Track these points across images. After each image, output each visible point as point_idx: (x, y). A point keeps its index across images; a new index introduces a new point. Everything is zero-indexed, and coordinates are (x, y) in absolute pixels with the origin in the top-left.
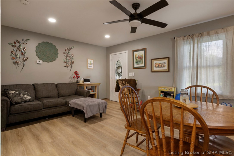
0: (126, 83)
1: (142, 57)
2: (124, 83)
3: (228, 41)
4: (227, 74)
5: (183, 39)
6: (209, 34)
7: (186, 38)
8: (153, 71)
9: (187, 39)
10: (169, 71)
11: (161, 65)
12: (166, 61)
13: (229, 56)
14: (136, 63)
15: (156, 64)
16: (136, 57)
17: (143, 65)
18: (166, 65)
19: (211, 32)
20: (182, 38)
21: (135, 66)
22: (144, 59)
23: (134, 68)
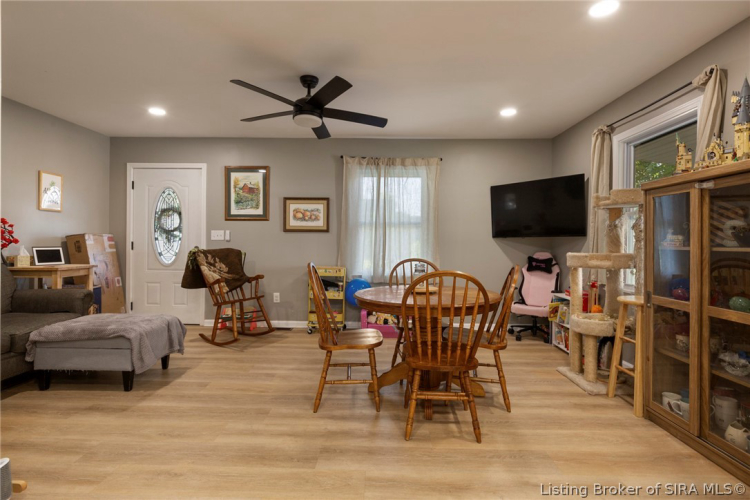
0: (215, 260)
1: (258, 189)
2: (212, 261)
3: (430, 183)
4: (428, 239)
5: (360, 164)
6: (403, 164)
7: (364, 162)
8: (288, 228)
9: (368, 164)
10: (327, 231)
11: (308, 214)
12: (321, 207)
13: (432, 210)
14: (237, 202)
15: (296, 211)
16: (235, 187)
17: (260, 211)
18: (322, 215)
19: (408, 161)
20: (357, 160)
21: (234, 211)
22: (261, 195)
23: (229, 217)
